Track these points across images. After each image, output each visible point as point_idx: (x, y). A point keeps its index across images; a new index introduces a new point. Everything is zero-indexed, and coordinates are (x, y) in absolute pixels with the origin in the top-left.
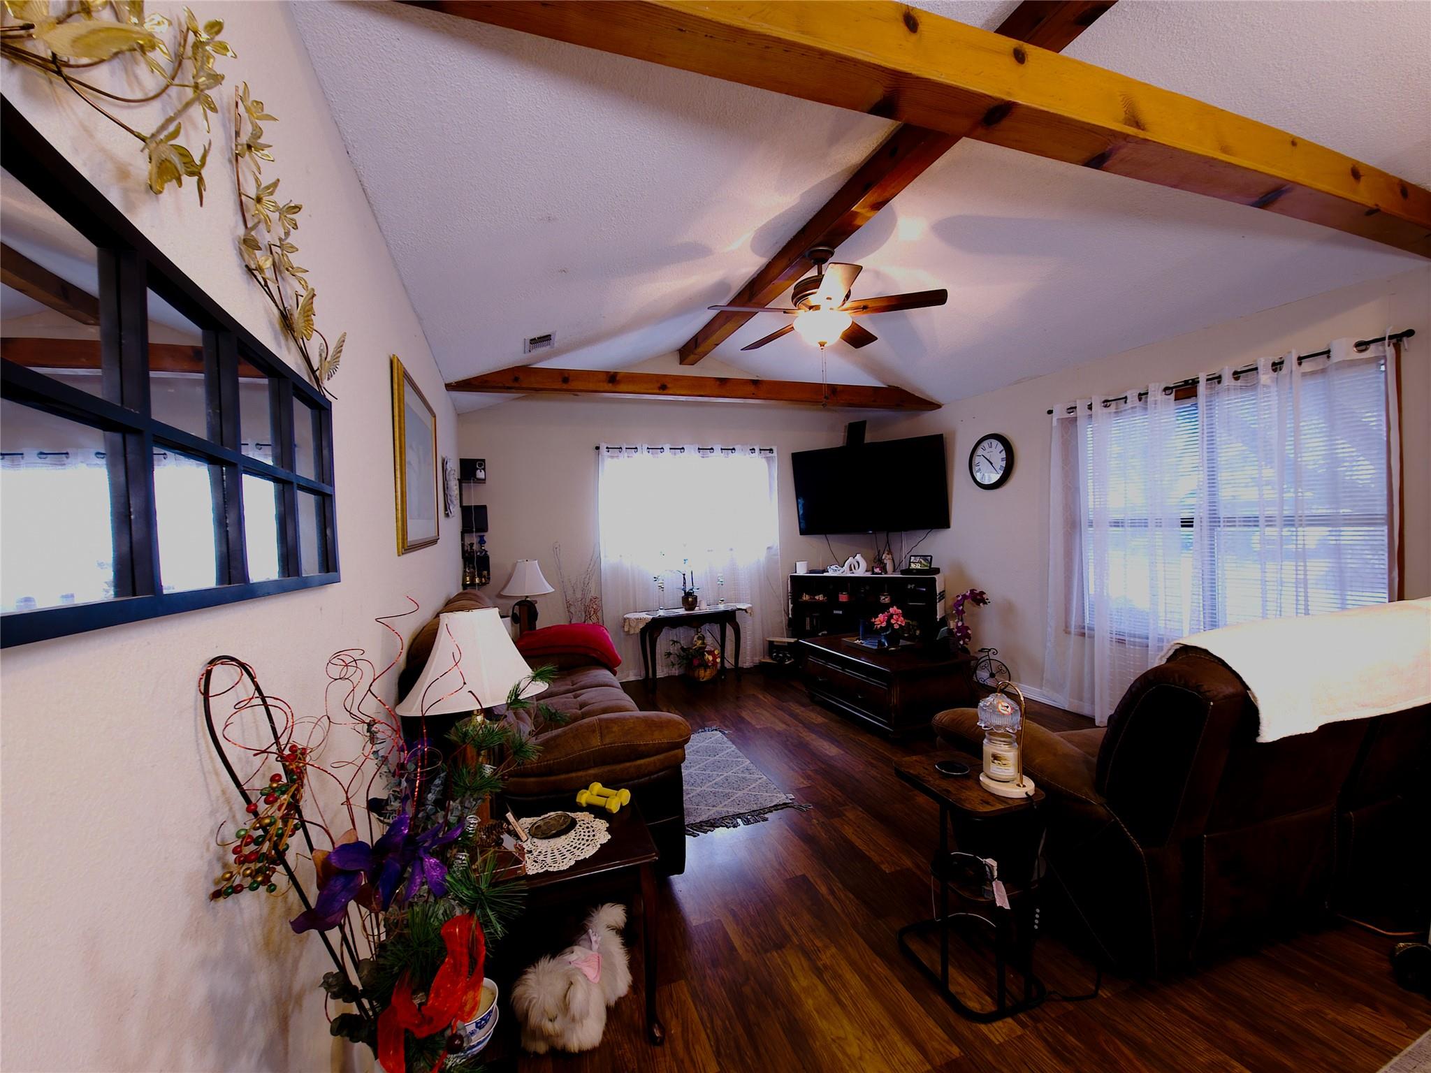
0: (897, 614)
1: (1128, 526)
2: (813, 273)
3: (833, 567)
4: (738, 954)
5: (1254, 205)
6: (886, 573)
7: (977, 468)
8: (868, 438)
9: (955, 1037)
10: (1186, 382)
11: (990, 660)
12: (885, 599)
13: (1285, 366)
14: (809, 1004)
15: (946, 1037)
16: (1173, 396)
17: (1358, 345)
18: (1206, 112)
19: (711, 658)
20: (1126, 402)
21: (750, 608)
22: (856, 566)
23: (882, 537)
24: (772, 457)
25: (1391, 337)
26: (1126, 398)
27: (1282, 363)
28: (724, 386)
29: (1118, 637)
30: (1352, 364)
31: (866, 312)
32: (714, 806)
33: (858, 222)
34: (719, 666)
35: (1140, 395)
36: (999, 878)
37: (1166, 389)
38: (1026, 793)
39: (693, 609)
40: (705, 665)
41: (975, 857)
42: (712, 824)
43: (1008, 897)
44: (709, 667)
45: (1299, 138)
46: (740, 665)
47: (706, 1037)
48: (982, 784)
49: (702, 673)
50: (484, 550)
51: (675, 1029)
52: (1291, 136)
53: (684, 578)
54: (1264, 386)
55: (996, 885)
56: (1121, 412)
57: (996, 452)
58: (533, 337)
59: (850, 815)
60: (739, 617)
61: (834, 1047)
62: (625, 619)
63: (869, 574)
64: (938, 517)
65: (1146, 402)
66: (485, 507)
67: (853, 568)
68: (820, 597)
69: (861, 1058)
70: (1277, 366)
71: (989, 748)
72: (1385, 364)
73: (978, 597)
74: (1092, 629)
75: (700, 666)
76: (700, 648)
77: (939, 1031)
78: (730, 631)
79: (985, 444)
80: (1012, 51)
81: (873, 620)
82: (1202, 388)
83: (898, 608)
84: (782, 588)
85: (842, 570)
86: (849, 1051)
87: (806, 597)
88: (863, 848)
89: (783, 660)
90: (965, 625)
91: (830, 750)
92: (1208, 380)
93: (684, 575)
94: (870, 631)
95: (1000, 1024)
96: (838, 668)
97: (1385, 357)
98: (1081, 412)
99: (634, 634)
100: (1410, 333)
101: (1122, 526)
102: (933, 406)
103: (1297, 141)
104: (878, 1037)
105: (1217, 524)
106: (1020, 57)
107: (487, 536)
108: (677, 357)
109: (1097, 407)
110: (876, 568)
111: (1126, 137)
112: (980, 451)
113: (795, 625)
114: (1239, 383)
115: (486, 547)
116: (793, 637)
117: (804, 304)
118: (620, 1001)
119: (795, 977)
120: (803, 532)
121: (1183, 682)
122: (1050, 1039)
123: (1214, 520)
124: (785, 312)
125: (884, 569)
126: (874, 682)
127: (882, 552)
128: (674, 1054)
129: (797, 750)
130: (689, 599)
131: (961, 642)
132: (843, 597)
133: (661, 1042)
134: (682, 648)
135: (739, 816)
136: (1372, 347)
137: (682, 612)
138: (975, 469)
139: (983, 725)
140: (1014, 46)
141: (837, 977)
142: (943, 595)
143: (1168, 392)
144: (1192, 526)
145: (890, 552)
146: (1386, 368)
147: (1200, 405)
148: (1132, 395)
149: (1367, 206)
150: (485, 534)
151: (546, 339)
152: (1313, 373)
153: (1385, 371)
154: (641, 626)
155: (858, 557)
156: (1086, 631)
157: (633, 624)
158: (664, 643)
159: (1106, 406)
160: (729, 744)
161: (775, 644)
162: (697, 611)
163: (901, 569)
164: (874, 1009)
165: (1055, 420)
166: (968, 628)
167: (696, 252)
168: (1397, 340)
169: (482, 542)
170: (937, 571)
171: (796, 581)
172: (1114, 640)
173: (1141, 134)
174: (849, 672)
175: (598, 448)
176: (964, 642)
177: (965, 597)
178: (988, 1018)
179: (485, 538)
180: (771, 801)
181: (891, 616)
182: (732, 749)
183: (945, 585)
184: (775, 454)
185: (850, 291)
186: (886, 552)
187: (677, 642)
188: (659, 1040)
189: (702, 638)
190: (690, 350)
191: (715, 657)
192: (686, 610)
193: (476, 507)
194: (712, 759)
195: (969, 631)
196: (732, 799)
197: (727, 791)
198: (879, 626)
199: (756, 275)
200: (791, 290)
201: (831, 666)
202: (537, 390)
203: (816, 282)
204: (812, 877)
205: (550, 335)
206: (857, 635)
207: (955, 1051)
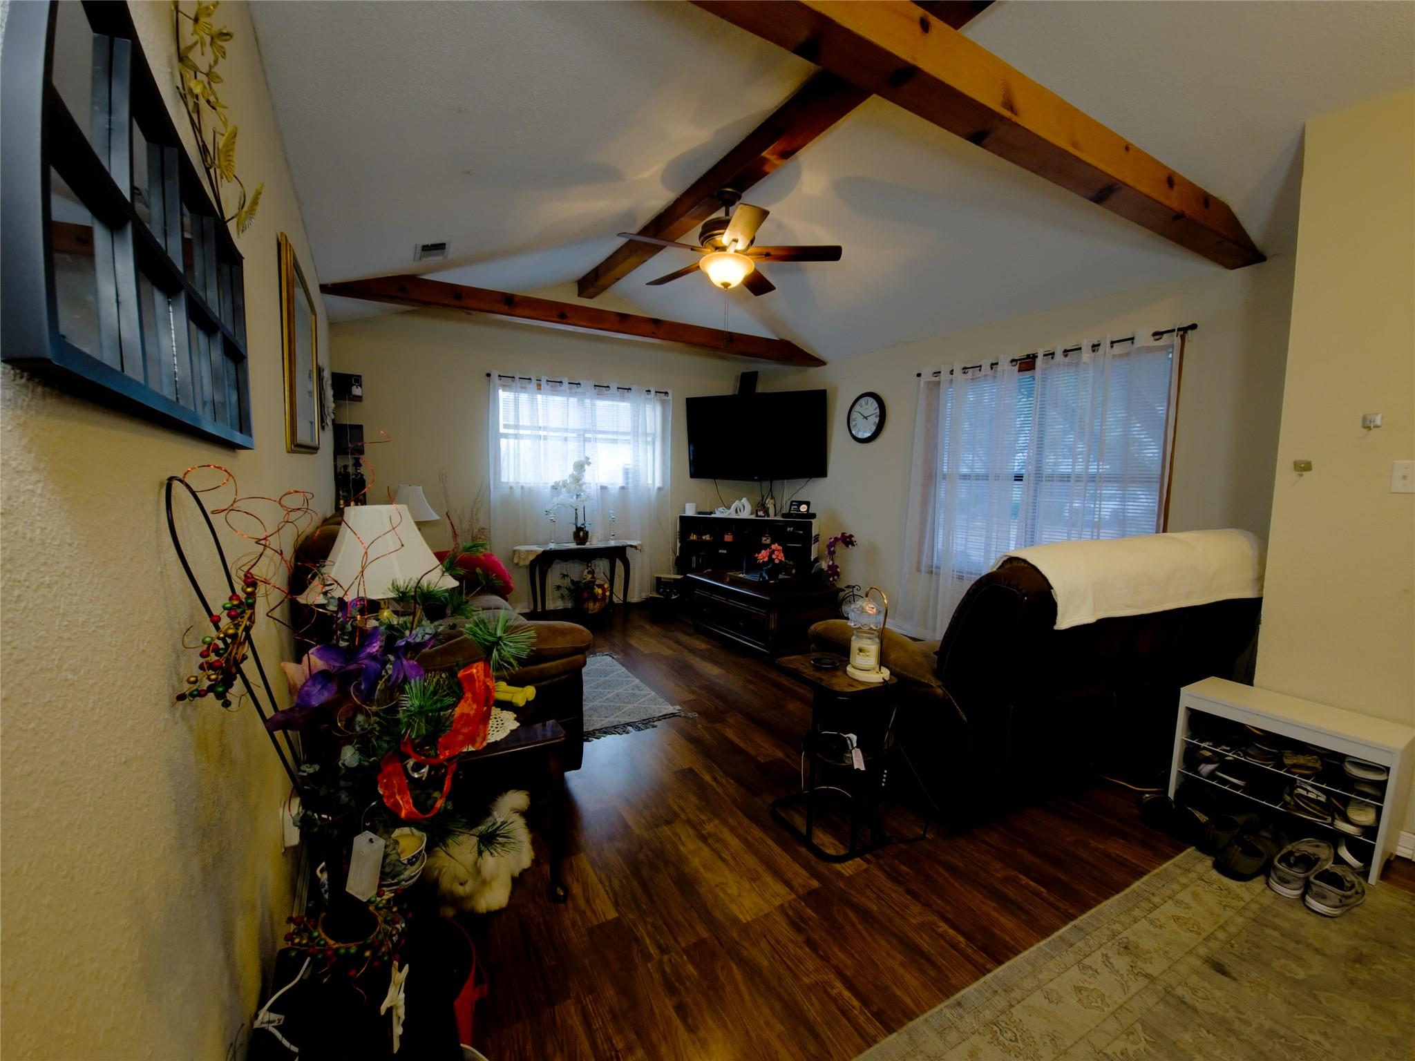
0: (778, 550)
1: (973, 479)
2: (720, 214)
3: (721, 509)
4: (632, 830)
5: (1092, 199)
6: (768, 516)
7: (854, 423)
8: (760, 388)
9: (815, 874)
10: (1028, 356)
11: (854, 595)
12: (766, 540)
13: (1101, 347)
14: (696, 862)
15: (807, 874)
16: (1017, 368)
17: (1155, 334)
18: (1065, 110)
19: (600, 591)
20: (980, 370)
21: (641, 545)
22: (741, 508)
23: (766, 484)
24: (667, 400)
25: (1179, 329)
26: (980, 366)
27: (1099, 345)
28: (624, 322)
29: (959, 574)
30: (1149, 350)
31: (768, 260)
32: (606, 717)
33: (767, 168)
34: (607, 600)
35: (992, 364)
36: (857, 747)
37: (1013, 361)
38: (883, 679)
39: (584, 544)
40: (594, 598)
41: (838, 735)
42: (606, 731)
43: (864, 762)
44: (598, 600)
45: (1133, 145)
46: (629, 600)
47: (605, 893)
48: (848, 673)
49: (591, 605)
50: (360, 473)
51: (576, 889)
52: (1126, 142)
53: (576, 513)
54: (1085, 363)
55: (855, 753)
56: (976, 378)
57: (871, 407)
58: (426, 243)
59: (731, 721)
60: (629, 552)
61: (717, 890)
62: (514, 551)
63: (753, 517)
64: (818, 468)
65: (996, 371)
66: (360, 427)
67: (739, 511)
68: (707, 537)
69: (739, 896)
70: (1095, 347)
71: (855, 644)
72: (1172, 352)
73: (848, 540)
74: (938, 568)
75: (588, 599)
76: (590, 582)
77: (804, 872)
78: (619, 566)
79: (863, 401)
80: (918, 19)
81: (757, 555)
82: (1039, 362)
83: (779, 545)
84: (672, 528)
85: (729, 512)
86: (729, 891)
87: (694, 537)
88: (742, 745)
89: (669, 595)
90: (836, 564)
91: (712, 671)
92: (1045, 355)
93: (576, 510)
94: (754, 566)
95: (850, 862)
96: (721, 599)
97: (1172, 346)
98: (944, 376)
99: (524, 566)
100: (1194, 327)
101: (969, 479)
102: (818, 362)
103: (1130, 146)
104: (754, 880)
105: (1041, 479)
106: (925, 26)
107: (364, 459)
108: (575, 288)
109: (958, 371)
110: (760, 511)
111: (1002, 118)
112: (857, 408)
113: (681, 563)
114: (1067, 360)
115: (363, 470)
116: (678, 574)
117: (710, 244)
118: (524, 872)
119: (683, 844)
120: (692, 476)
121: (1007, 582)
122: (888, 870)
123: (1039, 476)
124: (692, 249)
125: (767, 513)
126: (754, 610)
127: (765, 497)
128: (576, 908)
129: (682, 670)
130: (581, 534)
131: (831, 579)
132: (728, 538)
133: (564, 900)
134: (572, 581)
135: (629, 724)
136: (1165, 336)
137: (573, 546)
138: (852, 424)
139: (852, 624)
140: (922, 15)
141: (720, 840)
142: (817, 539)
143: (1014, 363)
144: (1022, 480)
145: (772, 498)
146: (1173, 356)
147: (1036, 377)
148: (986, 364)
149: (1175, 211)
150: (361, 456)
151: (440, 247)
152: (1121, 356)
153: (1172, 358)
154: (532, 558)
155: (744, 500)
156: (934, 570)
157: (523, 556)
158: (554, 577)
159: (965, 373)
160: (619, 666)
161: (662, 580)
162: (588, 545)
163: (784, 512)
164: (750, 860)
165: (922, 382)
166: (837, 567)
167: (606, 175)
168: (1184, 330)
169: (357, 464)
170: (813, 516)
171: (684, 520)
172: (955, 576)
173: (1015, 119)
174: (732, 602)
175: (488, 375)
176: (834, 580)
177: (836, 539)
178: (840, 859)
179: (361, 461)
180: (660, 712)
181: (773, 552)
182: (623, 670)
183: (819, 529)
184: (670, 397)
185: (754, 238)
186: (770, 497)
187: (567, 576)
188: (562, 898)
189: (592, 572)
190: (591, 282)
191: (604, 591)
192: (578, 544)
193: (351, 426)
194: (603, 679)
195: (838, 570)
196: (623, 711)
197: (618, 705)
198: (761, 561)
199: (663, 210)
200: (698, 229)
201: (716, 597)
202: (426, 304)
203: (723, 224)
204: (698, 768)
205: (444, 244)
206: (740, 569)
207: (815, 884)
